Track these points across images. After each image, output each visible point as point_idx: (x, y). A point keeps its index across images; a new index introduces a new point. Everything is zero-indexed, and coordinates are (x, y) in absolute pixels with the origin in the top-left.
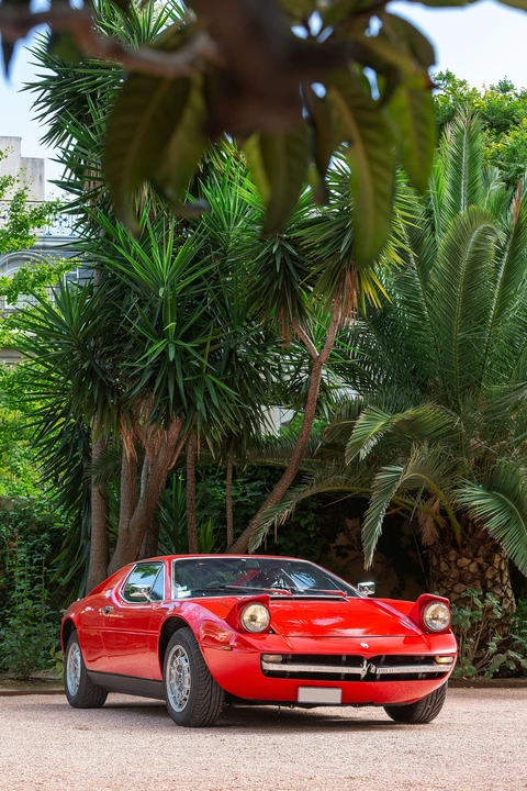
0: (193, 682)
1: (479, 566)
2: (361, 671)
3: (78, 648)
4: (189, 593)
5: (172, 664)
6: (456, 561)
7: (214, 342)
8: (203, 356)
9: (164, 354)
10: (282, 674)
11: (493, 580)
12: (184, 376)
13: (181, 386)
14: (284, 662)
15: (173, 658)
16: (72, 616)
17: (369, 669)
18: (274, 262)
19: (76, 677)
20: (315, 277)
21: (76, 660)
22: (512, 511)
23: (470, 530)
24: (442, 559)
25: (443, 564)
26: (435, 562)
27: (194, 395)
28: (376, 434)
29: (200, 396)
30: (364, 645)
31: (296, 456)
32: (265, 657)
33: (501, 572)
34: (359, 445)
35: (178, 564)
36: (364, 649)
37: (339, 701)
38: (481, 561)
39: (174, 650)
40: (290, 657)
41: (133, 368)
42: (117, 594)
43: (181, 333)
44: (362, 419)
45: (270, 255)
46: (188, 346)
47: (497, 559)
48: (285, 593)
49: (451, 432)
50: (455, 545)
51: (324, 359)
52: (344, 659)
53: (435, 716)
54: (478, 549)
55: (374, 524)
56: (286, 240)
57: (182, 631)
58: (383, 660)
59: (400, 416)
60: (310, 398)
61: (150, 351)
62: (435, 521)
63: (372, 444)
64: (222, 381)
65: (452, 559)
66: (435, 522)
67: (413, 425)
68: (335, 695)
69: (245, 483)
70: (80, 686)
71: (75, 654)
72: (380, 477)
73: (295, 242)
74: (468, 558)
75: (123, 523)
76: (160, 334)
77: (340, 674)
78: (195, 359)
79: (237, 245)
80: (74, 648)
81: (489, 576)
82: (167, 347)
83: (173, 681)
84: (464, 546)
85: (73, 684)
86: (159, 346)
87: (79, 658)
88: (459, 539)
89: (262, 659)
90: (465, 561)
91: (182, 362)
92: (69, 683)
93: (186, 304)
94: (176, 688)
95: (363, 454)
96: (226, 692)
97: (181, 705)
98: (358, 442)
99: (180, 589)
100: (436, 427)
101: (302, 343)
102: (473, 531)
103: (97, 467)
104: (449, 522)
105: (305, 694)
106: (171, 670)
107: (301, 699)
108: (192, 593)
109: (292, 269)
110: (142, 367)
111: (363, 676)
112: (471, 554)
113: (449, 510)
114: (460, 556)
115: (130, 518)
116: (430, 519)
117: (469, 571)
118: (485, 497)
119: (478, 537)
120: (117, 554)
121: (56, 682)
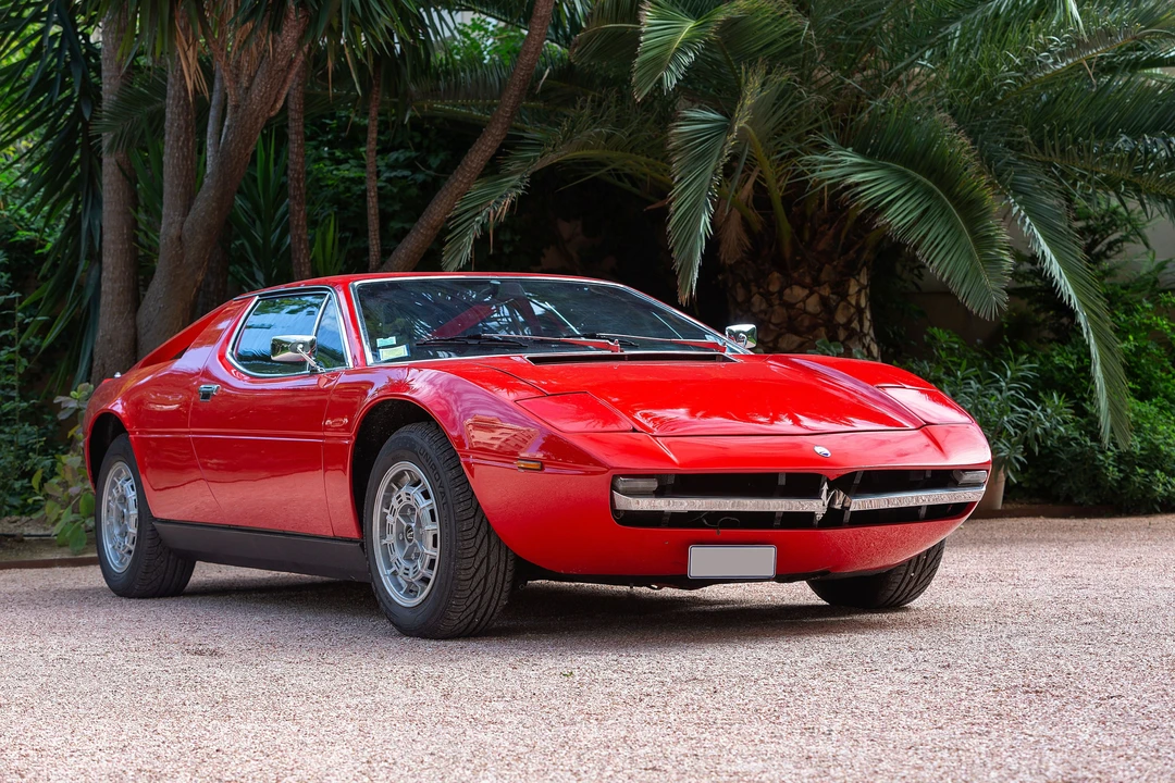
0: (445, 541)
1: (824, 301)
2: (818, 507)
3: (126, 472)
4: (402, 351)
5: (387, 503)
6: (781, 292)
10: (654, 518)
11: (847, 326)
14: (660, 493)
15: (390, 490)
16: (118, 407)
17: (832, 501)
19: (124, 534)
21: (123, 499)
23: (807, 236)
24: (754, 289)
25: (756, 299)
26: (741, 295)
28: (688, 44)
30: (819, 450)
32: (622, 483)
33: (860, 311)
34: (658, 63)
35: (366, 293)
36: (821, 460)
37: (771, 572)
38: (826, 291)
39: (393, 472)
40: (671, 481)
42: (222, 357)
44: (646, 17)
47: (853, 289)
48: (607, 347)
50: (779, 264)
52: (782, 481)
53: (920, 592)
54: (820, 270)
57: (411, 432)
58: (857, 481)
62: (743, 218)
63: (686, 60)
65: (774, 288)
66: (745, 222)
67: (730, 33)
68: (763, 558)
70: (137, 555)
71: (120, 485)
72: (681, 129)
74: (804, 286)
75: (171, 223)
77: (773, 514)
80: (118, 474)
81: (841, 318)
83: (391, 539)
84: (796, 266)
85: (118, 545)
87: (132, 495)
88: (787, 251)
89: (614, 487)
90: (798, 292)
92: (108, 546)
94: (398, 554)
95: (670, 81)
96: (517, 559)
97: (411, 592)
98: (654, 59)
99: (380, 342)
100: (766, 40)
103: (112, 115)
104: (770, 221)
105: (702, 560)
106: (385, 515)
107: (695, 570)
108: (410, 350)
111: (819, 517)
112: (808, 280)
113: (777, 195)
114: (789, 283)
115: (185, 214)
116: (736, 217)
117: (805, 311)
118: (865, 168)
119: (822, 246)
120: (158, 285)
121: (46, 541)
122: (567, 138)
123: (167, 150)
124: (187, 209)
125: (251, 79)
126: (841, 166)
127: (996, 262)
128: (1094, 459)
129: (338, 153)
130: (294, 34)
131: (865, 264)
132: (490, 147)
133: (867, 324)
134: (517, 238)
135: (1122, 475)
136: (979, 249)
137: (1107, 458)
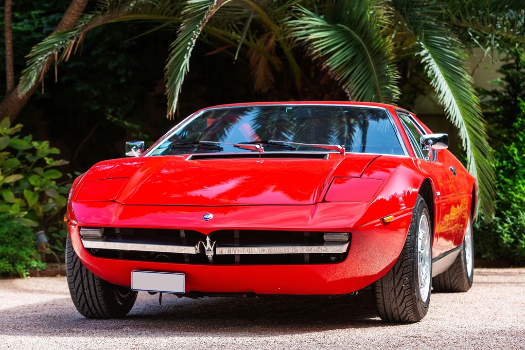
22: (358, 47)
23: (313, 75)
50: (294, 93)
55: (181, 59)
62: (269, 62)
69: (41, 15)
88: (299, 84)
116: (263, 61)
128: (496, 228)
129: (17, 15)
132: (77, 11)
134: (130, 73)
135: (512, 240)
137: (504, 228)
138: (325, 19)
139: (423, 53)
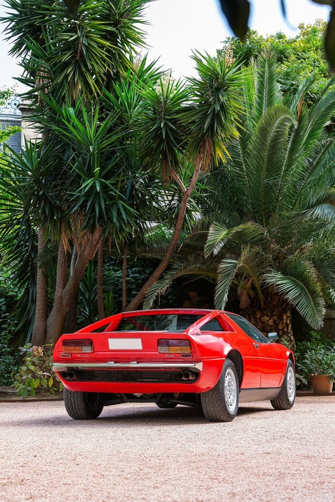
1: (275, 321)
6: (260, 318)
7: (123, 181)
8: (117, 189)
9: (93, 187)
11: (282, 330)
12: (105, 201)
13: (103, 207)
18: (162, 133)
20: (186, 144)
23: (269, 299)
24: (251, 317)
25: (252, 320)
27: (112, 213)
28: (222, 240)
29: (115, 214)
31: (169, 252)
33: (287, 325)
34: (213, 246)
38: (275, 318)
41: (72, 195)
43: (103, 174)
44: (211, 230)
45: (159, 128)
46: (107, 182)
47: (285, 318)
49: (261, 239)
50: (260, 308)
51: (189, 193)
54: (274, 311)
55: (222, 295)
56: (168, 119)
59: (235, 229)
60: (180, 217)
61: (84, 186)
62: (248, 293)
63: (221, 245)
64: (127, 204)
65: (258, 317)
66: (248, 294)
67: (240, 235)
69: (128, 268)
72: (222, 266)
73: (174, 122)
74: (268, 316)
75: (58, 292)
76: (90, 174)
78: (112, 190)
79: (136, 121)
81: (280, 327)
82: (94, 183)
84: (266, 309)
86: (89, 182)
88: (262, 304)
90: (266, 318)
91: (104, 192)
93: (106, 156)
95: (216, 252)
98: (211, 244)
101: (176, 184)
102: (271, 299)
103: (41, 257)
104: (257, 294)
109: (172, 137)
110: (78, 194)
112: (269, 314)
113: (258, 286)
114: (263, 315)
115: (63, 289)
116: (245, 292)
117: (268, 325)
118: (283, 279)
119: (274, 303)
120: (54, 312)
121: (14, 394)
122: (185, 268)
123: (58, 268)
124: (64, 287)
125: (85, 248)
126: (275, 278)
127: (320, 311)
129: (116, 268)
130: (98, 234)
131: (289, 309)
132: (162, 270)
133: (290, 329)
134: (174, 298)
136: (316, 307)
138: (282, 273)
139: (331, 290)
